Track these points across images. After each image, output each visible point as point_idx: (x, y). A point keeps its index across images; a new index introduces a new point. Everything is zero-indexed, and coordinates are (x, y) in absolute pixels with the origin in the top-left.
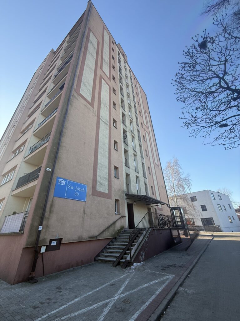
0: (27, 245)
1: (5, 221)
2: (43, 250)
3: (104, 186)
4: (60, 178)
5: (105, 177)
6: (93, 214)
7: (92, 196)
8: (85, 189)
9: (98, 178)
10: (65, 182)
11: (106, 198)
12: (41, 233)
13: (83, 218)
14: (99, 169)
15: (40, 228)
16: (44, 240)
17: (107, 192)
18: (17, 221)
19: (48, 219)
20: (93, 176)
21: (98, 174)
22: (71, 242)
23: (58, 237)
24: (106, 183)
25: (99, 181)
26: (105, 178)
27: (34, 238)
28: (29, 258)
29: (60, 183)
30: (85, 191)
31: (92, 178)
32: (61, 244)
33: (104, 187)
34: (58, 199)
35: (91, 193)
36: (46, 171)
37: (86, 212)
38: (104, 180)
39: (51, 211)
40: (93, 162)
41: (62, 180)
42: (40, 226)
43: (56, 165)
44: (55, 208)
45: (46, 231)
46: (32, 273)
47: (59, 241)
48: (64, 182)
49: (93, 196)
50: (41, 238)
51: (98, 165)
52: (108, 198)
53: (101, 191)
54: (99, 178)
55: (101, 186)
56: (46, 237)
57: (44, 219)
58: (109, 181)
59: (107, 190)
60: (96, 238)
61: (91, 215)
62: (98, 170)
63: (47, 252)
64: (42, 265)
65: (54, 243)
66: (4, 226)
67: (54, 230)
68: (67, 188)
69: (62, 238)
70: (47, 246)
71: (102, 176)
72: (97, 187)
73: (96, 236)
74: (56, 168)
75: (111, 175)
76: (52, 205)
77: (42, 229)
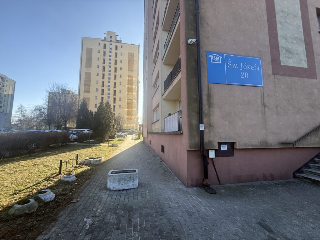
0: (190, 147)
1: (165, 122)
2: (212, 154)
3: (297, 54)
4: (212, 53)
5: (297, 36)
6: (280, 107)
7: (273, 76)
8: (258, 65)
9: (282, 42)
10: (221, 57)
11: (303, 77)
12: (204, 134)
13: (264, 113)
14: (281, 23)
15: (202, 128)
16: (210, 143)
17: (305, 65)
18: (173, 121)
19: (209, 115)
20: (270, 40)
21: (280, 32)
22: (251, 148)
23: (229, 140)
24: (301, 49)
25: (284, 46)
26: (296, 38)
27: (197, 139)
28: (197, 162)
29: (213, 61)
30: (258, 69)
31: (268, 43)
32: (235, 150)
33: (297, 56)
34: (216, 86)
35: (270, 72)
36: (188, 45)
37: (266, 104)
38: (295, 42)
39: (210, 105)
40: (265, 12)
41: (216, 56)
42: (200, 125)
43: (201, 32)
44: (216, 100)
45: (210, 132)
46: (206, 180)
47: (232, 145)
48: (219, 58)
49: (276, 76)
50: (206, 140)
51: (277, 15)
52: (308, 78)
53: (292, 65)
54: (284, 40)
55: (290, 55)
56: (211, 139)
57: (204, 116)
58: (306, 44)
59: (303, 62)
60: (292, 145)
61: (277, 108)
62: (279, 26)
63: (217, 158)
64: (215, 172)
65: (224, 148)
66: (165, 127)
67: (220, 131)
68: (227, 67)
69: (236, 142)
70: (216, 150)
71: (289, 35)
72: (281, 58)
73: (292, 142)
74: (202, 38)
75: (310, 30)
76: (209, 96)
77: (204, 129)
